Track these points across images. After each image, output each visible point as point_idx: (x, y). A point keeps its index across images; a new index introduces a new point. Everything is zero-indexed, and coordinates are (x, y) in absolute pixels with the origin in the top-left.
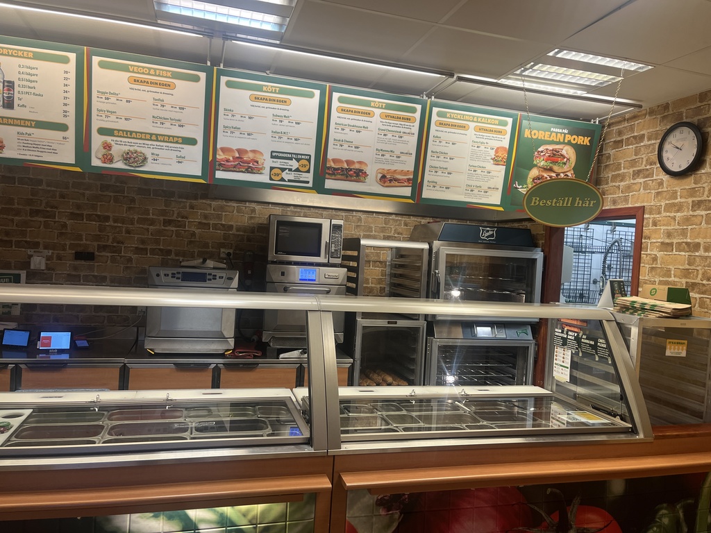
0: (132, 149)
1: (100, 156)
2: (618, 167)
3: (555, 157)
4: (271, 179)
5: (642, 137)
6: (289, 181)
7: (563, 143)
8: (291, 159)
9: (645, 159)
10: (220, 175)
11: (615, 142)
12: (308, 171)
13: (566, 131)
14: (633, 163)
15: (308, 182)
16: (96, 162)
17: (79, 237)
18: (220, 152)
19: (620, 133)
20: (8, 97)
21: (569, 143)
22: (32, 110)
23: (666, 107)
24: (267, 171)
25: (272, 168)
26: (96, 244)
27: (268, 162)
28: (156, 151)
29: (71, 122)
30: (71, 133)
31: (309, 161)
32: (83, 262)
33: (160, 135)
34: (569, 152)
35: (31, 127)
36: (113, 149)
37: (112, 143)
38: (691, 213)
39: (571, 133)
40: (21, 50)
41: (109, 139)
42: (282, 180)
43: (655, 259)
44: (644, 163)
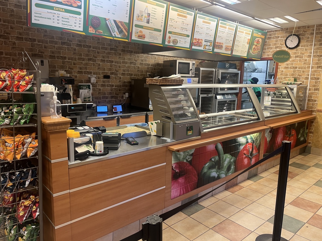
0: (175, 38)
1: (168, 41)
2: (270, 45)
3: (258, 42)
4: (204, 49)
5: (278, 37)
6: (207, 49)
7: (260, 38)
8: (208, 42)
9: (279, 43)
10: (193, 47)
11: (268, 37)
12: (211, 46)
13: (261, 34)
14: (275, 44)
15: (211, 50)
16: (166, 43)
17: (104, 69)
18: (194, 40)
19: (270, 35)
20: (148, 19)
21: (261, 38)
22: (154, 24)
23: (287, 29)
24: (203, 46)
25: (204, 45)
26: (110, 72)
27: (204, 43)
28: (180, 39)
29: (162, 29)
30: (162, 33)
31: (212, 42)
32: (106, 79)
33: (182, 34)
34: (260, 40)
35: (153, 30)
36: (171, 38)
37: (171, 36)
38: (295, 59)
39: (262, 35)
40: (153, 2)
41: (170, 35)
42: (206, 49)
43: (282, 71)
44: (279, 44)
